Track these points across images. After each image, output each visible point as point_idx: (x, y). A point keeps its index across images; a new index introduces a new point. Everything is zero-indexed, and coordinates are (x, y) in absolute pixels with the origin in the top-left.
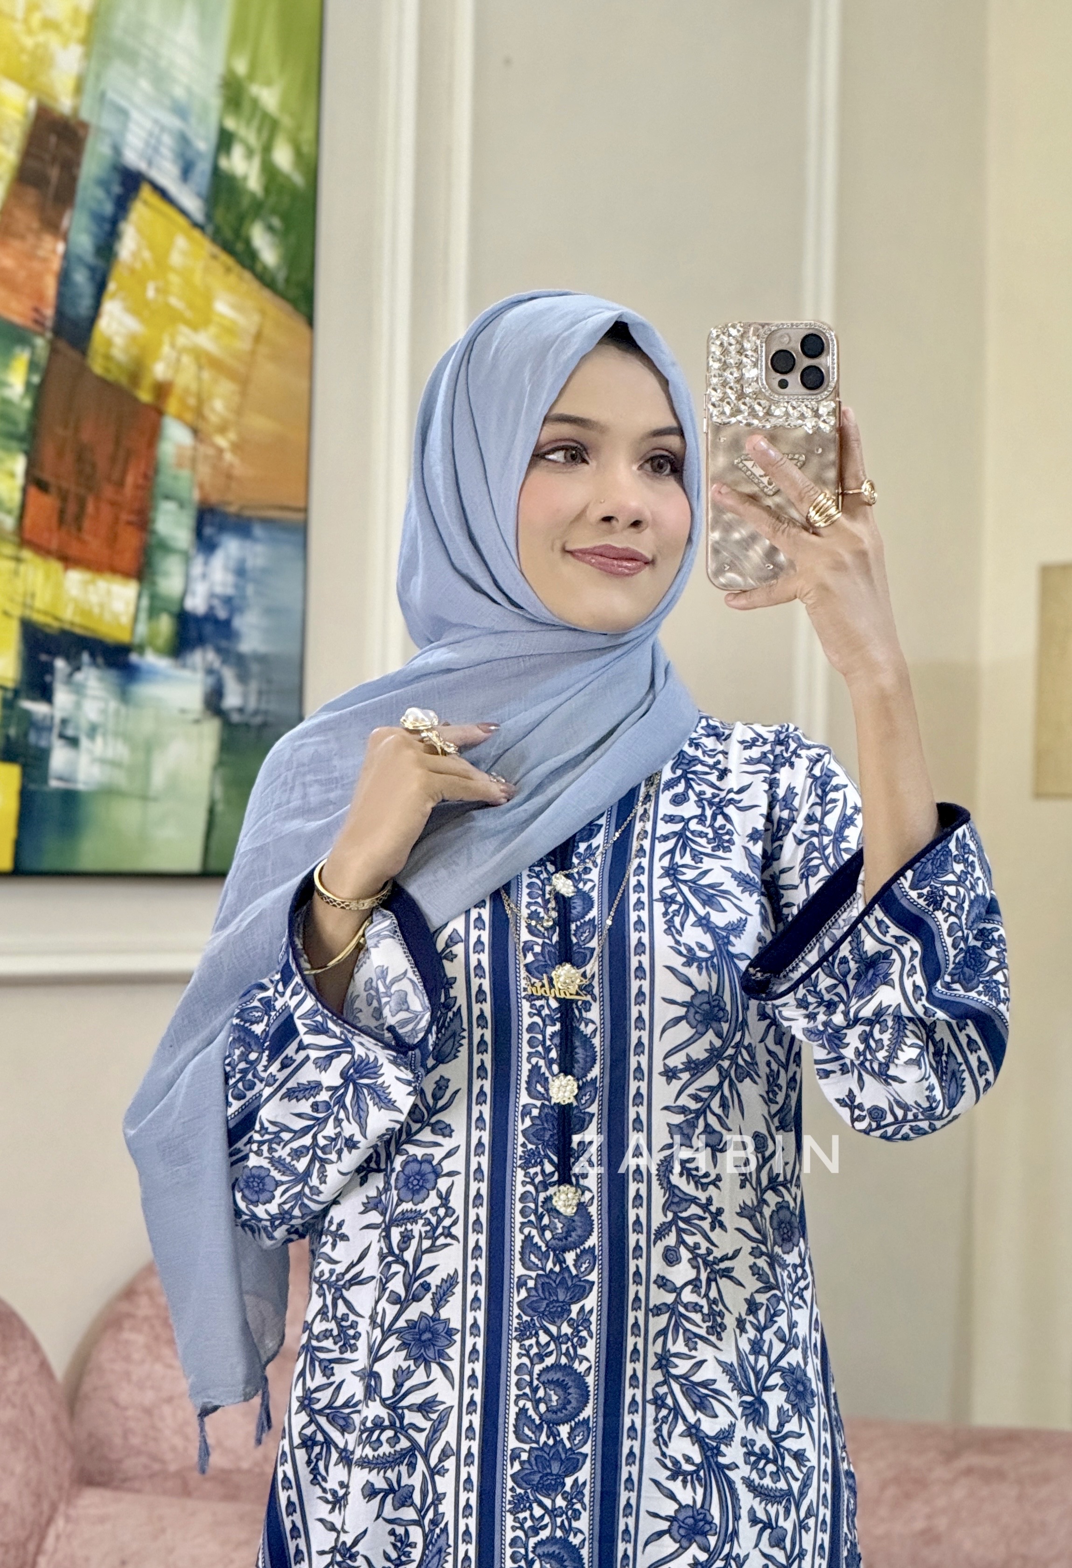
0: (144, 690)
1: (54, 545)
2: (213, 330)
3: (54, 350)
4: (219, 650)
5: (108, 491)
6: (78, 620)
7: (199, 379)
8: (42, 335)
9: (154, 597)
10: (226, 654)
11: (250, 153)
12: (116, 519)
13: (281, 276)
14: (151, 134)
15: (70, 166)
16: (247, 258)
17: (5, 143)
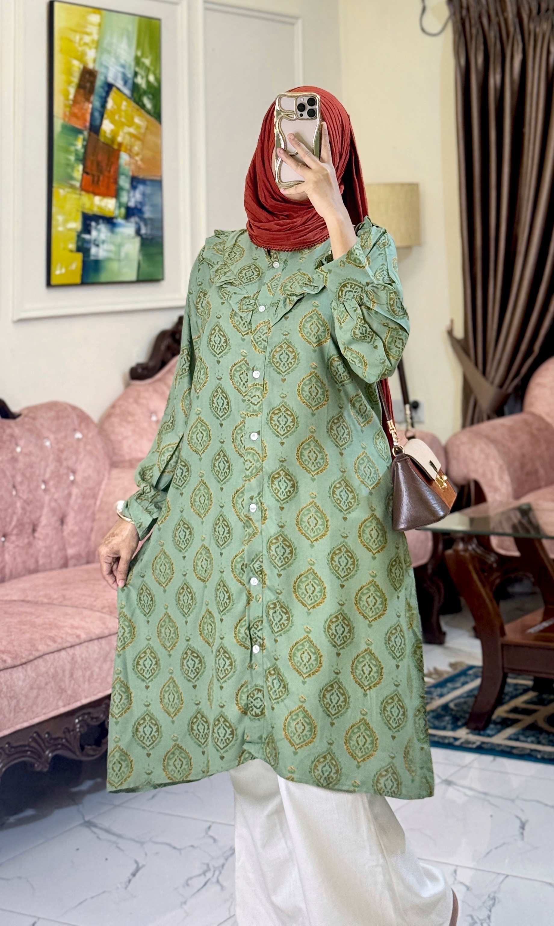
1: (91, 189)
2: (134, 127)
3: (89, 135)
4: (139, 217)
6: (98, 211)
7: (130, 141)
8: (86, 130)
9: (120, 203)
10: (141, 219)
11: (142, 78)
12: (108, 181)
13: (152, 111)
14: (115, 73)
15: (93, 83)
16: (143, 106)
17: (75, 77)
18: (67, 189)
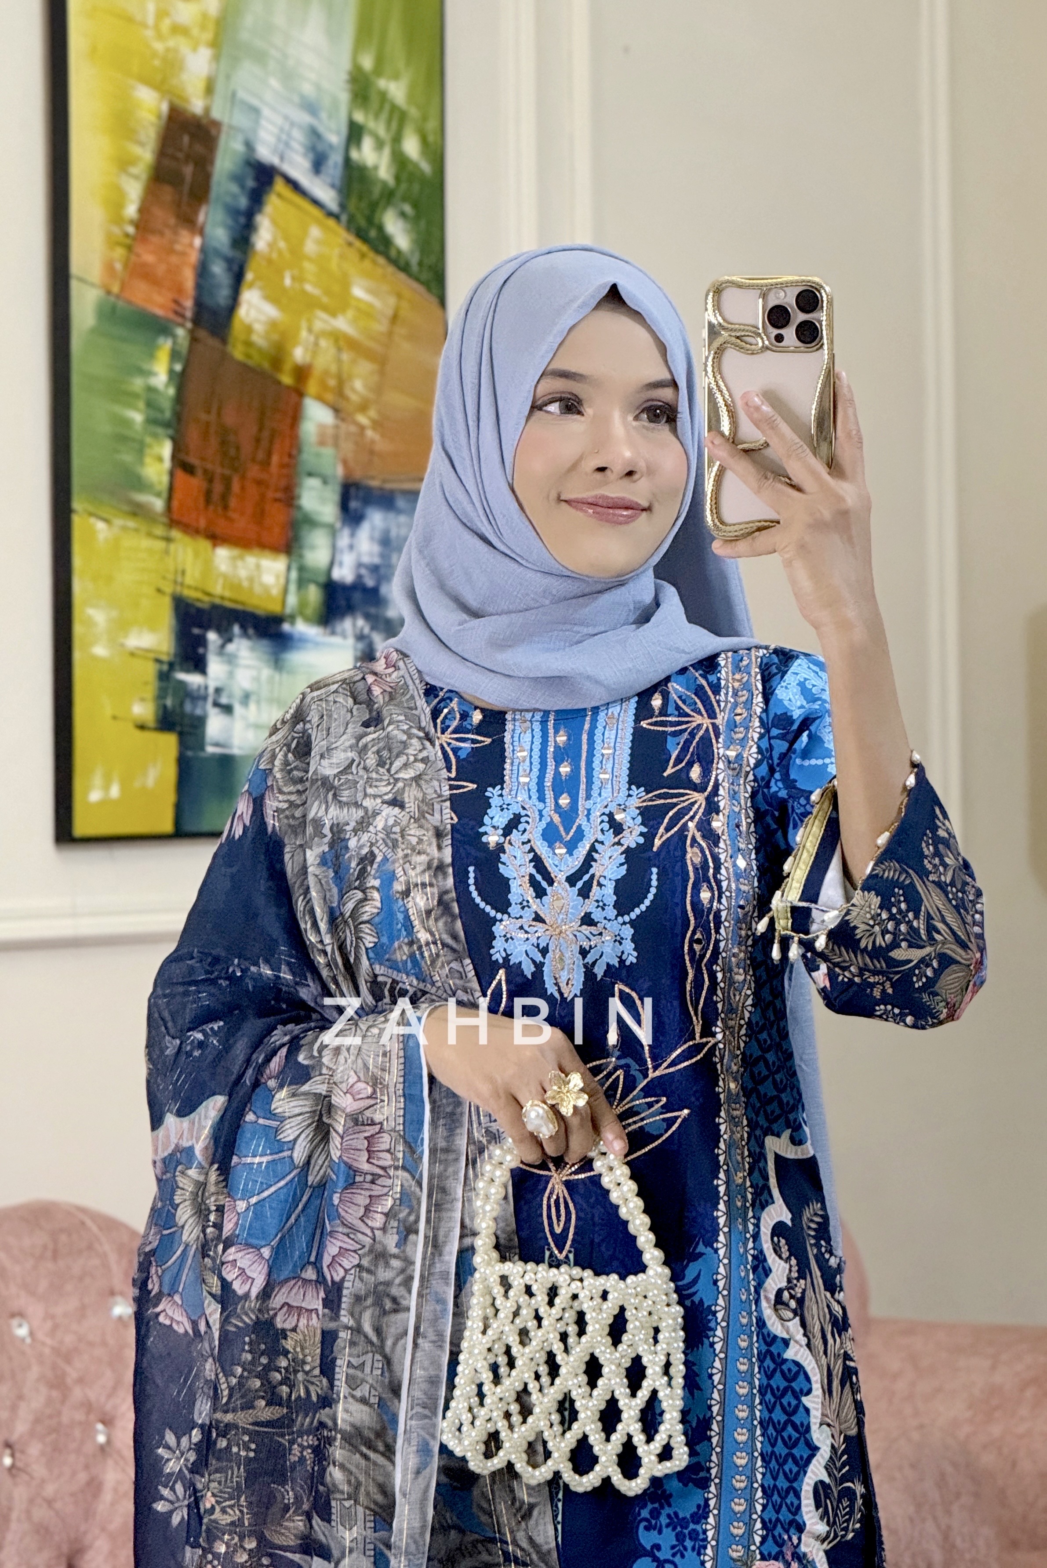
0: (296, 658)
1: (202, 525)
2: (350, 313)
3: (194, 339)
4: (367, 617)
5: (254, 471)
6: (227, 594)
7: (339, 361)
8: (182, 325)
9: (302, 569)
10: (375, 620)
11: (379, 145)
12: (263, 497)
13: (414, 261)
14: (282, 130)
15: (204, 163)
16: (382, 244)
17: (142, 144)
18: (118, 522)
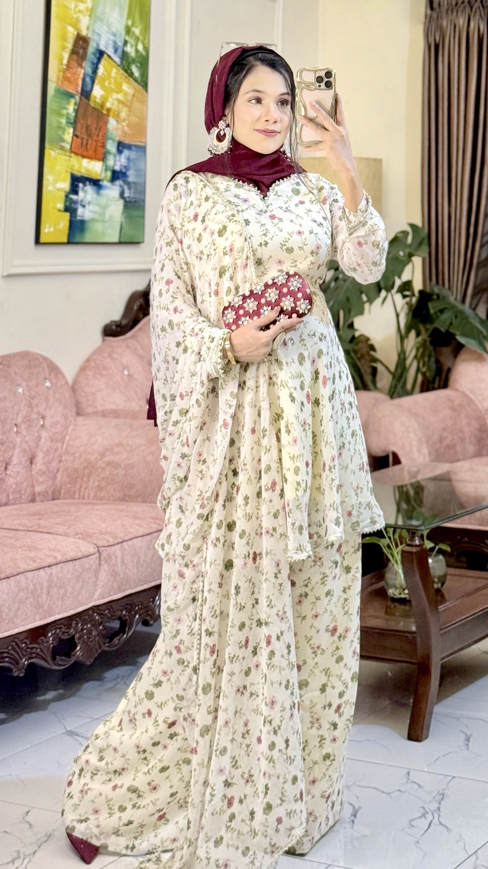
0: (103, 192)
1: (80, 152)
2: (122, 94)
3: (81, 99)
4: (123, 181)
6: (85, 173)
7: (118, 107)
8: (78, 94)
9: (106, 166)
10: (126, 182)
11: (132, 46)
12: (97, 145)
13: (139, 79)
14: (107, 41)
15: (85, 49)
16: (131, 75)
17: (69, 43)
18: (58, 151)
